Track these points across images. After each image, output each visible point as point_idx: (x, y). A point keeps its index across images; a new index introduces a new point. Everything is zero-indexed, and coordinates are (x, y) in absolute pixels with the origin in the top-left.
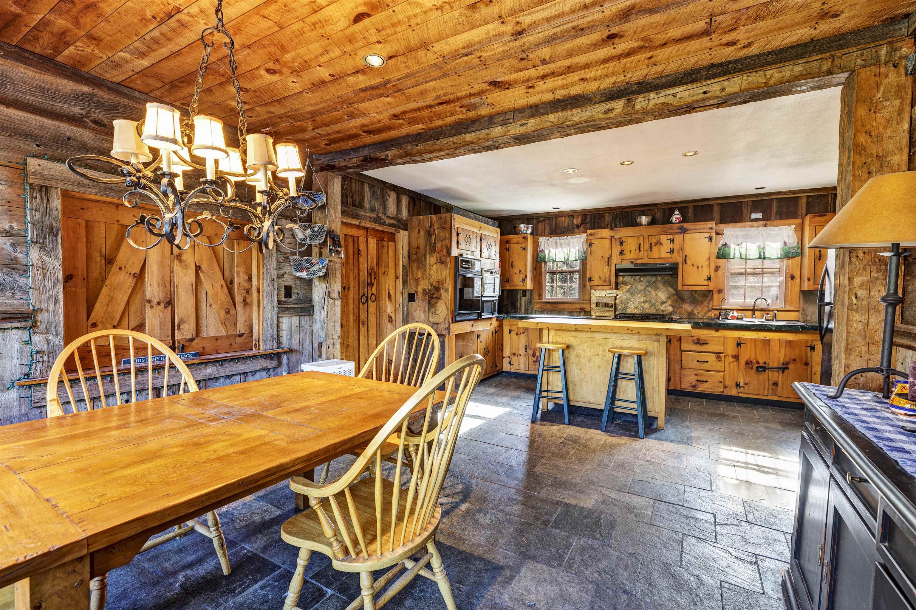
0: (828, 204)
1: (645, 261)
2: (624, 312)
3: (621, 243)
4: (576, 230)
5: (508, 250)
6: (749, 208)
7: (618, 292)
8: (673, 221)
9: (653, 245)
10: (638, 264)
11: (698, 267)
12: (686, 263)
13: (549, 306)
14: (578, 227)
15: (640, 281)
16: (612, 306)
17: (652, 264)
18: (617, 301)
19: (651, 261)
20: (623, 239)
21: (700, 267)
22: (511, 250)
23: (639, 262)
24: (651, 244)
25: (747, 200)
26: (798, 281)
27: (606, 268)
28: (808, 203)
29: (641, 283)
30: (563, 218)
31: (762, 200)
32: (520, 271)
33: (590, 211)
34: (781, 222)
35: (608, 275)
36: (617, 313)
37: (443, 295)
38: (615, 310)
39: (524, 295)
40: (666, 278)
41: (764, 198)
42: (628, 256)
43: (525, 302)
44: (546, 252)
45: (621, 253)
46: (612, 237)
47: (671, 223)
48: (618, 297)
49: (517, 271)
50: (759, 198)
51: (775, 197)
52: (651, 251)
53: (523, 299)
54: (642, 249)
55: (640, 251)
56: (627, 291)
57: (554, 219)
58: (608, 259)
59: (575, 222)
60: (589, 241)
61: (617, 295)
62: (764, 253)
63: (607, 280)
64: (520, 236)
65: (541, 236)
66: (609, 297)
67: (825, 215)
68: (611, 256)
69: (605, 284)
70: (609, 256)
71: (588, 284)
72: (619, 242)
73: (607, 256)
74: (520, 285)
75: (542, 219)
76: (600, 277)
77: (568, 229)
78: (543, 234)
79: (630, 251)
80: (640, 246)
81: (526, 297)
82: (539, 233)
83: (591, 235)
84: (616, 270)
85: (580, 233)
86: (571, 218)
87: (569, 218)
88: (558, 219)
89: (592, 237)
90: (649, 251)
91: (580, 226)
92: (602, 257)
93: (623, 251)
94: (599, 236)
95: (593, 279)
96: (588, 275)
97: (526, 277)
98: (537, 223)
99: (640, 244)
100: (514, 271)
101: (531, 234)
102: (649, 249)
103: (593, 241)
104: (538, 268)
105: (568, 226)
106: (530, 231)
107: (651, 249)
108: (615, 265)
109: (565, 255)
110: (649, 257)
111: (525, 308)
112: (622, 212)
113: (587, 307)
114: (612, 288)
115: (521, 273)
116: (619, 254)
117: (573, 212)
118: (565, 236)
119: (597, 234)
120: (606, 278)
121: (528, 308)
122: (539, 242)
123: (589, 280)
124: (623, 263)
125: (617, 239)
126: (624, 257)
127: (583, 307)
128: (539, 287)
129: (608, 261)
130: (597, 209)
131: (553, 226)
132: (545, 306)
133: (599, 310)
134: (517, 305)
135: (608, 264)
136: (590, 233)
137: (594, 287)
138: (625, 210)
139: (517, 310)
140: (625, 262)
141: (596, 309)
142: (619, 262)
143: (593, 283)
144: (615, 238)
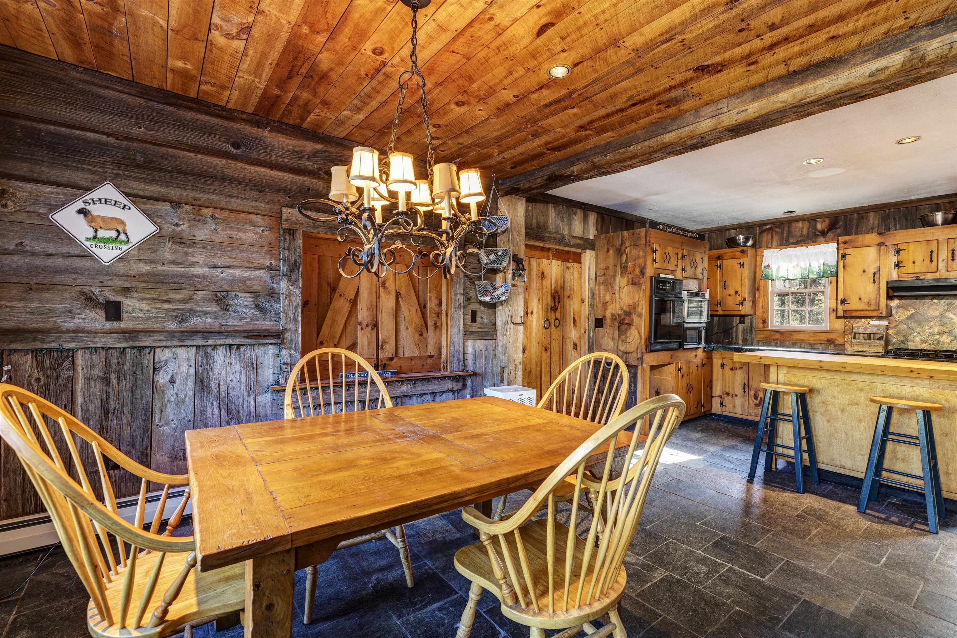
1: (941, 274)
2: (903, 346)
3: (898, 252)
4: (822, 238)
5: (720, 267)
10: (928, 280)
13: (777, 336)
14: (823, 234)
15: (932, 305)
16: (881, 338)
17: (956, 279)
18: (890, 332)
19: (953, 275)
20: (901, 246)
22: (724, 265)
23: (929, 276)
24: (953, 251)
27: (871, 288)
29: (935, 307)
30: (800, 224)
32: (736, 292)
33: (841, 212)
35: (874, 296)
36: (890, 348)
37: (635, 320)
38: (887, 343)
39: (742, 322)
42: (910, 268)
43: (743, 331)
44: (774, 267)
45: (898, 265)
46: (881, 244)
48: (890, 327)
49: (732, 292)
52: (953, 259)
53: (741, 327)
54: (935, 259)
55: (931, 261)
57: (786, 226)
58: (874, 274)
59: (819, 227)
60: (841, 252)
61: (889, 324)
63: (873, 302)
64: (736, 249)
65: (767, 248)
66: (876, 326)
68: (879, 271)
69: (869, 309)
70: (875, 270)
71: (841, 308)
72: (893, 250)
73: (872, 270)
74: (735, 308)
75: (768, 227)
76: (860, 299)
77: (808, 237)
78: (770, 246)
79: (914, 263)
80: (931, 255)
81: (744, 323)
82: (764, 244)
83: (845, 243)
84: (888, 288)
85: (826, 242)
86: (812, 222)
87: (810, 223)
88: (793, 225)
89: (846, 246)
90: (950, 261)
91: (827, 233)
92: (864, 271)
93: (902, 262)
94: (860, 244)
95: (848, 302)
96: (840, 297)
97: (745, 299)
98: (761, 232)
99: (932, 252)
100: (728, 293)
101: (752, 246)
102: (950, 258)
103: (848, 251)
104: (761, 288)
105: (808, 233)
106: (750, 243)
107: (953, 257)
108: (887, 281)
109: (803, 270)
110: (950, 270)
111: (743, 338)
112: (899, 209)
113: (837, 338)
114: (881, 313)
115: (738, 294)
116: (893, 266)
117: (816, 214)
118: (802, 246)
119: (854, 242)
120: (870, 300)
121: (748, 338)
122: (763, 255)
123: (841, 303)
124: (900, 279)
125: (890, 247)
126: (903, 270)
127: (832, 339)
128: (763, 312)
129: (874, 276)
130: (855, 208)
131: (785, 235)
132: (773, 335)
133: (858, 343)
134: (732, 333)
135: (874, 280)
136: (843, 240)
137: (850, 312)
138: (905, 206)
139: (732, 340)
140: (905, 277)
141: (853, 341)
142: (894, 278)
143: (848, 307)
144: (887, 244)
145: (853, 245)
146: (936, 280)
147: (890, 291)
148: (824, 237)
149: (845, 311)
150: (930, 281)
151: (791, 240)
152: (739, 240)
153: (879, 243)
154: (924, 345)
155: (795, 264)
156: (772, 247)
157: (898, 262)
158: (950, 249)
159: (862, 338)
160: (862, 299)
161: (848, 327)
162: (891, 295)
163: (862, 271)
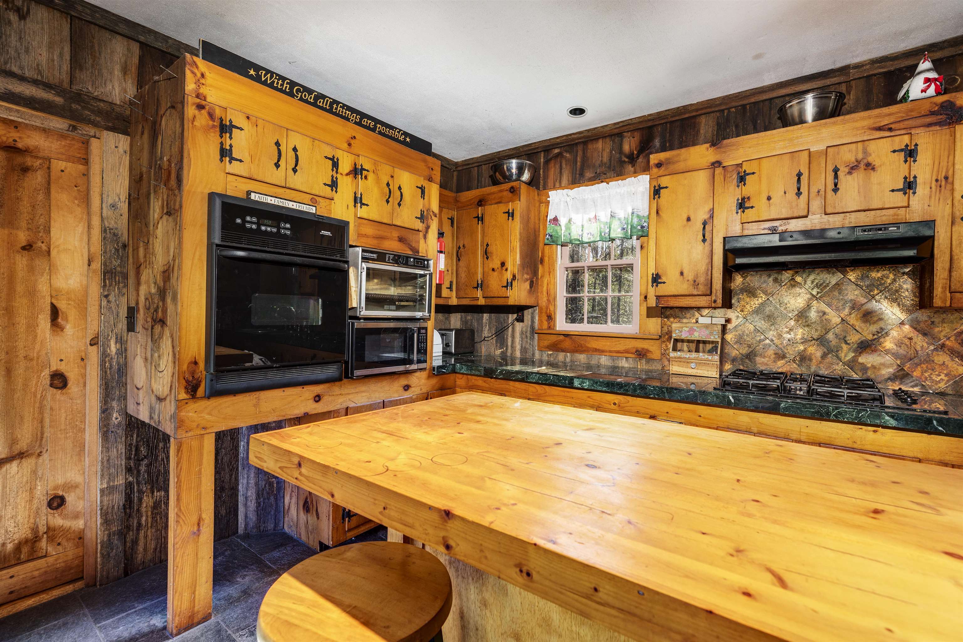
1: (815, 221)
3: (742, 179)
4: (630, 168)
5: (480, 219)
7: (731, 314)
8: (914, 94)
9: (842, 172)
10: (792, 234)
13: (568, 343)
14: (632, 159)
15: (793, 284)
16: (714, 350)
17: (840, 230)
18: (729, 337)
19: (835, 221)
20: (747, 167)
22: (486, 219)
23: (795, 225)
24: (836, 171)
27: (699, 251)
29: (798, 290)
30: (600, 144)
32: (503, 265)
33: (660, 116)
35: (703, 267)
36: (728, 368)
37: (169, 311)
39: (520, 318)
40: (876, 274)
42: (762, 210)
43: (522, 333)
44: (563, 221)
45: (742, 205)
46: (715, 165)
48: (729, 326)
49: (496, 264)
52: (836, 189)
53: (519, 326)
54: (804, 189)
55: (799, 194)
56: (757, 311)
57: (580, 148)
58: (705, 224)
59: (626, 148)
60: (655, 183)
61: (728, 321)
63: (702, 280)
65: (554, 188)
66: (706, 326)
68: (712, 217)
69: (695, 292)
70: (706, 216)
71: (652, 292)
72: (735, 175)
73: (700, 216)
74: (501, 294)
75: (557, 151)
76: (682, 274)
77: (609, 167)
78: (557, 185)
79: (769, 198)
80: (799, 181)
81: (522, 321)
82: (550, 183)
83: (659, 165)
84: (726, 252)
85: (636, 173)
86: (617, 139)
87: (614, 141)
88: (590, 146)
89: (662, 171)
90: (830, 193)
91: (638, 157)
92: (689, 219)
93: (749, 198)
94: (681, 166)
95: (664, 279)
96: (652, 270)
97: (514, 277)
98: (547, 162)
99: (799, 175)
100: (491, 266)
101: (530, 183)
102: (831, 186)
103: (664, 181)
104: (546, 259)
105: (610, 160)
106: (526, 176)
107: (836, 185)
108: (724, 238)
109: (602, 226)
110: (829, 210)
111: (522, 347)
112: (744, 106)
113: (651, 348)
114: (715, 301)
115: (504, 268)
116: (734, 208)
117: (621, 124)
118: (602, 182)
119: (674, 163)
120: (697, 276)
121: (527, 346)
122: (549, 202)
123: (653, 283)
124: (746, 233)
125: (730, 169)
126: (750, 214)
127: (643, 349)
128: (549, 301)
129: (704, 228)
130: (678, 108)
131: (578, 164)
132: (561, 341)
133: (680, 358)
134: (507, 338)
135: (704, 236)
136: (656, 162)
137: (666, 299)
138: (753, 100)
139: (507, 349)
140: (752, 229)
141: (673, 354)
142: (736, 230)
143: (663, 290)
144: (725, 164)
145: (672, 168)
146: (806, 233)
147: (730, 255)
148: (633, 166)
149: (658, 297)
150: (795, 236)
151: (588, 174)
152: (510, 170)
153: (713, 164)
154: (781, 363)
155: (592, 215)
156: (561, 187)
157: (743, 199)
158: (831, 168)
159: (685, 348)
160: (685, 274)
161: (665, 329)
162: (730, 263)
163: (685, 218)
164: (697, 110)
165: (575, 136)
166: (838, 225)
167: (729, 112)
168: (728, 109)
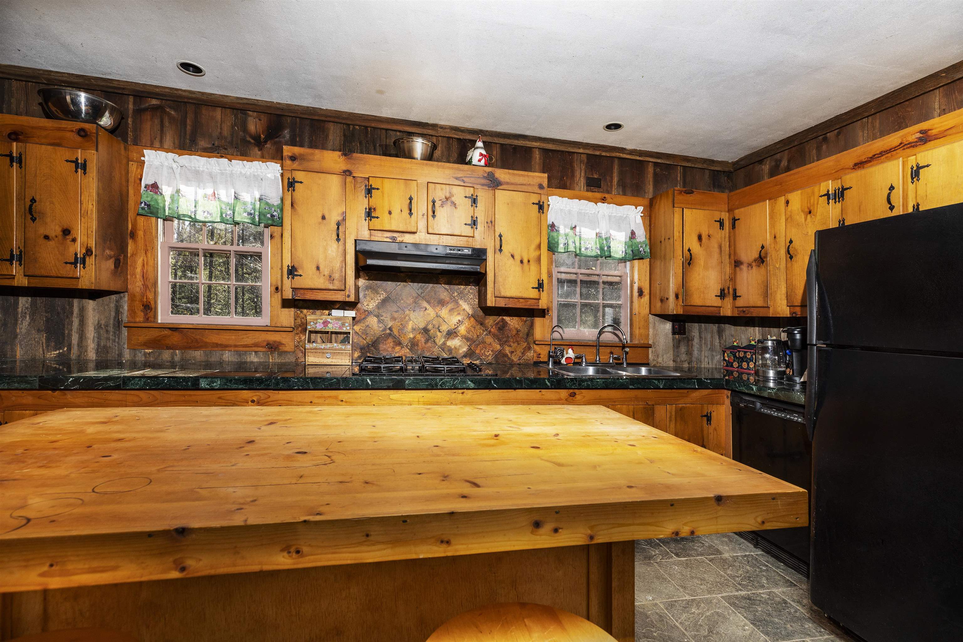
0: (678, 181)
1: (421, 237)
3: (369, 191)
4: (255, 151)
5: (17, 159)
6: (583, 167)
8: (475, 161)
9: (438, 204)
10: (406, 245)
11: (522, 262)
12: (501, 250)
13: (176, 340)
14: (259, 143)
15: (405, 285)
16: (346, 341)
17: (437, 246)
18: (357, 328)
19: (433, 240)
20: (373, 182)
21: (525, 261)
22: (28, 162)
23: (408, 238)
24: (434, 202)
25: (581, 151)
26: (646, 298)
27: (333, 249)
28: (655, 175)
30: (218, 114)
31: (600, 156)
32: (66, 232)
33: (289, 108)
34: (623, 198)
35: (337, 264)
40: (455, 281)
41: (604, 154)
42: (385, 222)
44: (167, 191)
45: (370, 214)
46: (347, 173)
47: (470, 163)
49: (54, 230)
50: (598, 153)
51: (618, 154)
52: (434, 216)
54: (414, 211)
55: (410, 213)
57: (190, 109)
58: (338, 224)
59: (251, 128)
60: (288, 175)
62: (609, 247)
63: (336, 276)
64: (64, 124)
65: (152, 147)
66: (339, 319)
67: (692, 192)
68: (344, 219)
69: (331, 287)
70: (340, 218)
71: (287, 284)
72: (363, 187)
73: (334, 217)
74: (63, 273)
75: (154, 102)
76: (318, 268)
77: (231, 143)
78: (157, 144)
79: (390, 213)
80: (410, 203)
82: (146, 138)
83: (293, 158)
84: (358, 253)
85: (263, 158)
86: (240, 115)
87: (236, 116)
88: (204, 111)
89: (296, 165)
90: (430, 218)
91: (266, 142)
92: (323, 218)
93: (374, 209)
94: (315, 165)
95: (300, 272)
96: (287, 262)
97: (89, 252)
98: (139, 112)
99: (411, 199)
100: (42, 231)
101: (112, 131)
102: (430, 213)
103: (299, 176)
104: (140, 233)
105: (232, 135)
106: (106, 121)
107: (434, 212)
108: (356, 240)
109: (223, 207)
110: (430, 231)
111: (98, 345)
112: (366, 127)
113: (284, 341)
114: (349, 296)
115: (70, 237)
116: (363, 215)
117: (245, 101)
118: (222, 157)
119: (309, 160)
120: (332, 271)
121: (109, 344)
122: (144, 162)
123: (288, 274)
124: (373, 238)
125: (359, 180)
126: (375, 223)
127: (275, 342)
128: (145, 286)
129: (338, 228)
130: (308, 107)
131: (189, 128)
132: (165, 336)
133: (315, 349)
134: (70, 335)
135: (338, 236)
136: (290, 154)
137: (302, 291)
138: (373, 125)
139: (69, 349)
140: (378, 236)
141: (308, 346)
142: (365, 234)
143: (299, 282)
144: (355, 175)
145: (306, 165)
146: (416, 245)
147: (360, 256)
148: (260, 149)
149: (294, 289)
150: (409, 247)
151: (203, 143)
152: (75, 103)
153: (345, 172)
154: (397, 349)
155: (210, 191)
156: (161, 148)
157: (370, 209)
158: (430, 199)
159: (319, 340)
160: (321, 269)
161: (299, 321)
162: (361, 264)
163: (320, 216)
164: (326, 116)
165: (184, 94)
166: (436, 243)
167: (354, 128)
168: (354, 125)
